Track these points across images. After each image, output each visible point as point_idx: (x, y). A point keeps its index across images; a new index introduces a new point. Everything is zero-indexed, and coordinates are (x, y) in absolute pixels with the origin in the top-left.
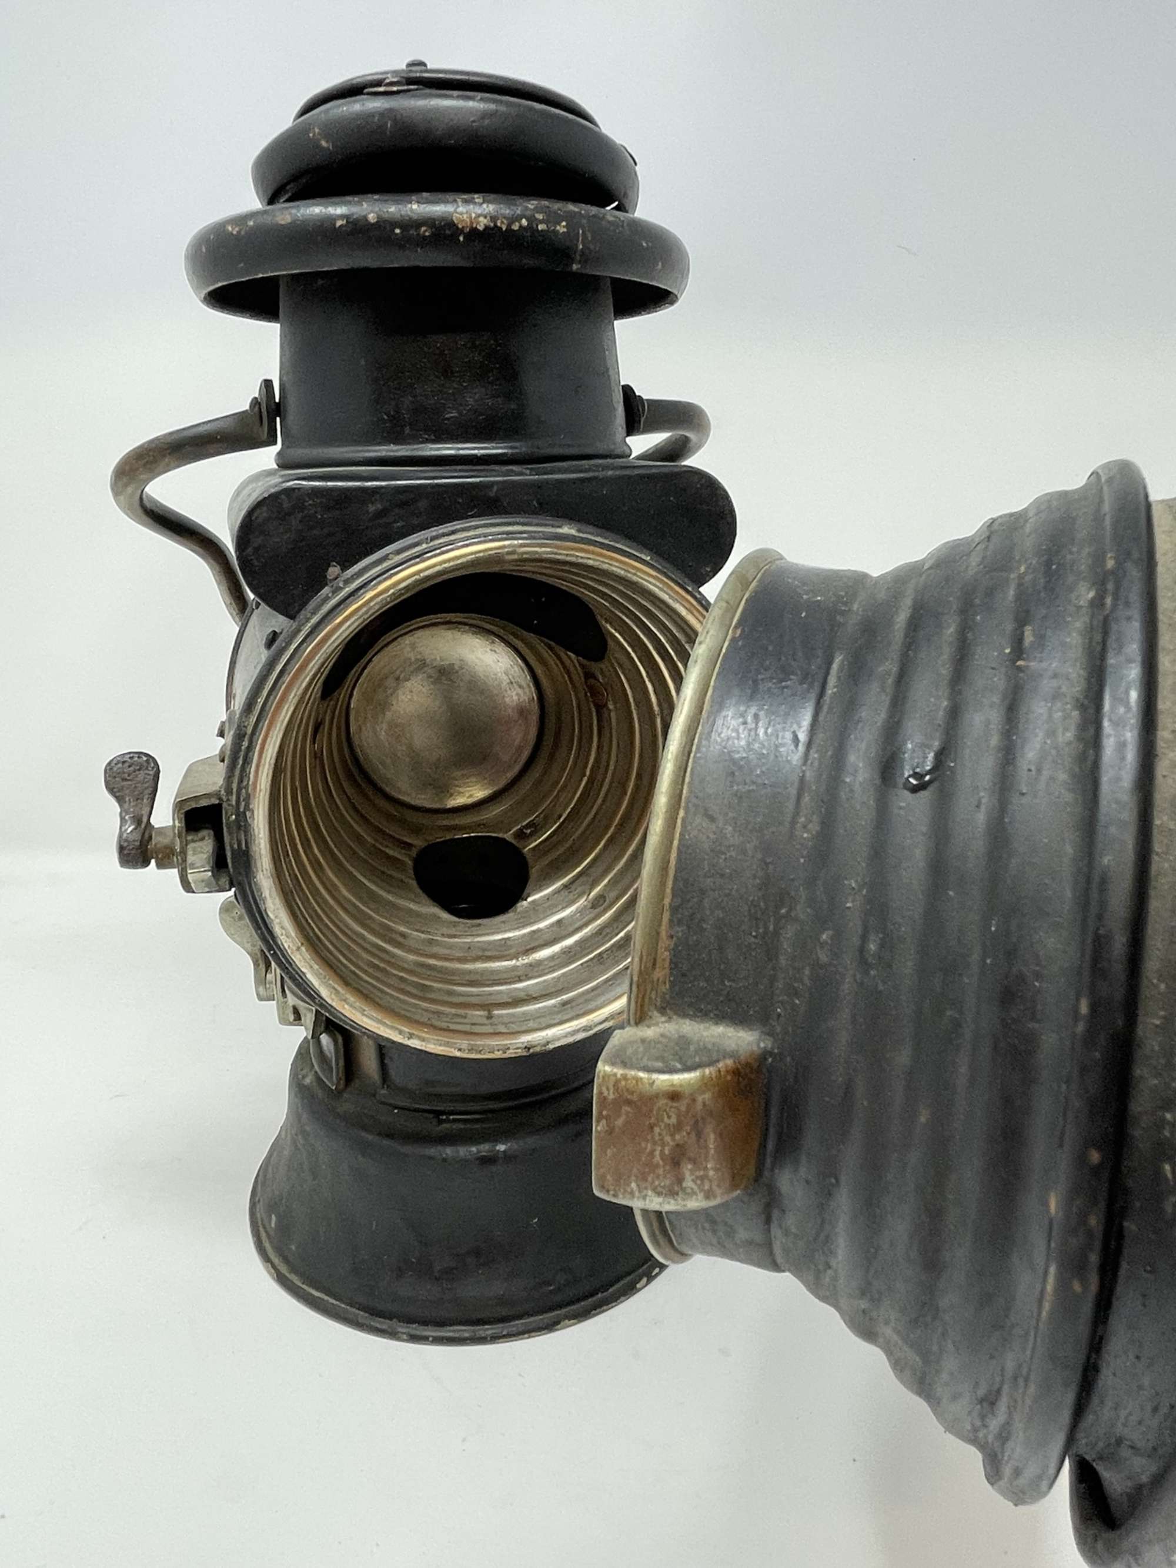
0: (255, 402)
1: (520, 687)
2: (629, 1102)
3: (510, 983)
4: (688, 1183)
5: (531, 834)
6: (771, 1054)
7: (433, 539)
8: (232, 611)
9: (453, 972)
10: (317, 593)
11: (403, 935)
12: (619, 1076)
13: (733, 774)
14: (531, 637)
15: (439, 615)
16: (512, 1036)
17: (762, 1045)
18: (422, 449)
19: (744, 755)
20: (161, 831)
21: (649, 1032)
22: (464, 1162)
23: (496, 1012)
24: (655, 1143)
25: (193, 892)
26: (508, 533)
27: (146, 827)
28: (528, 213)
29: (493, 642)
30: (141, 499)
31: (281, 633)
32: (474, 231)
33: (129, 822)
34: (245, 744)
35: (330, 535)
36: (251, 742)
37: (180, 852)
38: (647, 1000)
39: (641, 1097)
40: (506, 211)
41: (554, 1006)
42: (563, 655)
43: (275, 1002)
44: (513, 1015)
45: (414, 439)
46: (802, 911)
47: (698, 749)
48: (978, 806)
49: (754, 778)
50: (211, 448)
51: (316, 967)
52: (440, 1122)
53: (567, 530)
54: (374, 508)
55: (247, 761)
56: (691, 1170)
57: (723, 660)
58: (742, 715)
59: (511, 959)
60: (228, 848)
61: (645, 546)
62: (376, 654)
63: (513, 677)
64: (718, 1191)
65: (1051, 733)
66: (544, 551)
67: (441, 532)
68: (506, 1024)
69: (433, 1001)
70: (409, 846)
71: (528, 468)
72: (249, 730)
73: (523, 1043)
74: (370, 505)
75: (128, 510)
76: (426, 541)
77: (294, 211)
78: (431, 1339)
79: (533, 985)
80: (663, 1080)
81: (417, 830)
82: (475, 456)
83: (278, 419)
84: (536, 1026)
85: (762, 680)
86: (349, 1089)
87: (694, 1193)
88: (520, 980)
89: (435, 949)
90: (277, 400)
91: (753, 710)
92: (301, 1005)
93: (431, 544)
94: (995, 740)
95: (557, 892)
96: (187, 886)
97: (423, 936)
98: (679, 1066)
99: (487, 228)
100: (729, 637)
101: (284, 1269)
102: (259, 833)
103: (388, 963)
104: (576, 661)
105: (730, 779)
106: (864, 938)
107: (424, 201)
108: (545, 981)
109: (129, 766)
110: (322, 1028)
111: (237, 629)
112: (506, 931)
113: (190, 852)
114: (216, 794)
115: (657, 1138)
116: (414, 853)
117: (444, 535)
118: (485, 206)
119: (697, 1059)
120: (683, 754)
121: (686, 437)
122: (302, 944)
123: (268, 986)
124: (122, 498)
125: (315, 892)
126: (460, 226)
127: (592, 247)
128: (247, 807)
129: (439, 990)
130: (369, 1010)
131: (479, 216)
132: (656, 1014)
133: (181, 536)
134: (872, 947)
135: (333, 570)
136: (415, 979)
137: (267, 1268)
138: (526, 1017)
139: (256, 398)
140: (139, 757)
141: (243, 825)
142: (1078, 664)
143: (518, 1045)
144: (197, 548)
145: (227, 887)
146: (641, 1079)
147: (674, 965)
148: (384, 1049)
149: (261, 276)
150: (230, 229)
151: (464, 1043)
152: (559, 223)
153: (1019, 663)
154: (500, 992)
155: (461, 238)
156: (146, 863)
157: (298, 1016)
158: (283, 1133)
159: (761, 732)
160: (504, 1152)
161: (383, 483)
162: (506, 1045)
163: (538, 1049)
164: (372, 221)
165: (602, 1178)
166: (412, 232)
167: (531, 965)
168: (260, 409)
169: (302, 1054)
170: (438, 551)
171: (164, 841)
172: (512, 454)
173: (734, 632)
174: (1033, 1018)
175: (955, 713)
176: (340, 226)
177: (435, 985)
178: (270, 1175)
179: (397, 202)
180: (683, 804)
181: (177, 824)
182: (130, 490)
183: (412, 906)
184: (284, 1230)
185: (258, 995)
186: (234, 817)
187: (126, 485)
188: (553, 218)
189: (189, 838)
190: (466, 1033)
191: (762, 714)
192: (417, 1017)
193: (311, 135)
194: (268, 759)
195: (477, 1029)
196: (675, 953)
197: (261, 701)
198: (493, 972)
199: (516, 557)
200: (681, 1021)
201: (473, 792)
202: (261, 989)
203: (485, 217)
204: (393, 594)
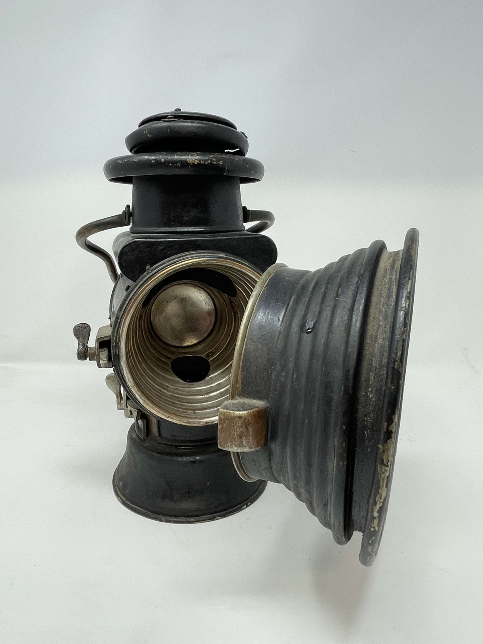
0: (124, 212)
1: (209, 305)
2: (227, 419)
3: (202, 403)
4: (244, 443)
5: (211, 355)
6: (269, 408)
7: (179, 257)
8: (112, 278)
9: (184, 399)
10: (142, 274)
11: (168, 387)
12: (225, 412)
13: (261, 329)
14: (213, 289)
15: (182, 281)
16: (201, 419)
17: (266, 405)
18: (176, 229)
19: (264, 324)
20: (91, 348)
21: (235, 401)
22: (185, 462)
23: (197, 412)
24: (235, 431)
25: (101, 368)
26: (203, 256)
27: (86, 347)
28: (210, 159)
29: (200, 290)
30: (85, 242)
31: (131, 286)
32: (194, 164)
33: (81, 346)
34: (119, 321)
35: (147, 256)
36: (121, 320)
37: (98, 354)
38: (234, 393)
39: (231, 417)
40: (204, 158)
41: (216, 410)
42: (223, 295)
43: (123, 411)
44: (202, 413)
45: (174, 226)
46: (278, 367)
47: (251, 321)
48: (322, 337)
49: (267, 331)
50: (109, 226)
51: (139, 393)
52: (178, 449)
53: (221, 255)
54: (161, 248)
55: (119, 326)
56: (245, 439)
57: (260, 297)
58: (265, 313)
59: (202, 396)
60: (112, 354)
61: (247, 260)
62: (161, 293)
63: (207, 302)
64: (253, 447)
65: (342, 318)
66: (214, 262)
67: (182, 255)
68: (200, 415)
69: (175, 407)
70: (170, 358)
71: (209, 235)
72: (120, 317)
73: (205, 421)
74: (160, 247)
75: (81, 245)
76: (177, 258)
77: (139, 157)
78: (173, 521)
79: (209, 404)
80: (237, 413)
81: (173, 353)
82: (193, 231)
83: (131, 217)
84: (209, 416)
85: (271, 303)
86: (148, 438)
87: (246, 446)
88: (205, 402)
89: (177, 391)
90: (131, 211)
91: (267, 311)
92: (133, 409)
93: (179, 259)
94: (328, 319)
95: (219, 374)
96: (99, 366)
97: (174, 387)
98: (242, 409)
99: (197, 163)
100: (263, 290)
101: (124, 499)
102: (122, 349)
103: (162, 394)
104: (227, 297)
105: (260, 330)
106: (293, 374)
107: (179, 155)
108: (213, 403)
109: (81, 328)
110: (140, 418)
111: (114, 285)
112: (201, 387)
113: (100, 355)
114: (109, 337)
115: (235, 429)
116: (171, 361)
117: (183, 256)
118: (197, 157)
119: (247, 408)
120: (247, 323)
121: (267, 223)
122: (135, 385)
123: (121, 405)
124: (79, 241)
125: (139, 370)
126: (189, 163)
127: (231, 168)
128: (119, 341)
129: (178, 404)
130: (155, 408)
131: (195, 160)
132: (237, 397)
133: (97, 253)
134: (295, 376)
135: (148, 267)
136: (170, 400)
137: (118, 499)
138: (207, 413)
139: (124, 211)
140: (84, 325)
141: (117, 346)
142: (351, 299)
143: (204, 422)
144: (102, 257)
145: (112, 366)
146: (231, 413)
147: (242, 382)
148: (160, 421)
149: (128, 176)
150: (119, 161)
151: (186, 420)
152: (220, 161)
153: (337, 298)
154: (198, 405)
155: (190, 166)
156: (86, 359)
157: (131, 413)
158: (125, 455)
159: (269, 317)
160: (199, 459)
161: (164, 240)
162: (199, 422)
163: (210, 423)
164: (163, 161)
165: (220, 442)
166: (175, 165)
167: (209, 397)
168: (126, 214)
169: (132, 428)
170: (181, 261)
171: (92, 351)
172: (205, 231)
173: (264, 289)
174: (332, 393)
175: (320, 313)
176: (153, 163)
177: (177, 402)
178: (120, 470)
179: (170, 156)
180: (246, 337)
181: (97, 346)
182: (82, 238)
183: (170, 377)
184: (125, 486)
185: (118, 408)
186: (114, 344)
187: (81, 238)
188: (218, 160)
189: (100, 350)
190: (186, 417)
191: (270, 312)
192: (171, 411)
193: (145, 132)
194: (126, 326)
195: (190, 416)
196: (243, 380)
197: (124, 307)
198: (196, 399)
199: (205, 263)
200: (244, 399)
201: (191, 341)
202: (119, 406)
203: (197, 160)
204: (166, 274)
